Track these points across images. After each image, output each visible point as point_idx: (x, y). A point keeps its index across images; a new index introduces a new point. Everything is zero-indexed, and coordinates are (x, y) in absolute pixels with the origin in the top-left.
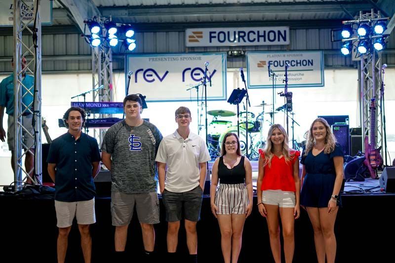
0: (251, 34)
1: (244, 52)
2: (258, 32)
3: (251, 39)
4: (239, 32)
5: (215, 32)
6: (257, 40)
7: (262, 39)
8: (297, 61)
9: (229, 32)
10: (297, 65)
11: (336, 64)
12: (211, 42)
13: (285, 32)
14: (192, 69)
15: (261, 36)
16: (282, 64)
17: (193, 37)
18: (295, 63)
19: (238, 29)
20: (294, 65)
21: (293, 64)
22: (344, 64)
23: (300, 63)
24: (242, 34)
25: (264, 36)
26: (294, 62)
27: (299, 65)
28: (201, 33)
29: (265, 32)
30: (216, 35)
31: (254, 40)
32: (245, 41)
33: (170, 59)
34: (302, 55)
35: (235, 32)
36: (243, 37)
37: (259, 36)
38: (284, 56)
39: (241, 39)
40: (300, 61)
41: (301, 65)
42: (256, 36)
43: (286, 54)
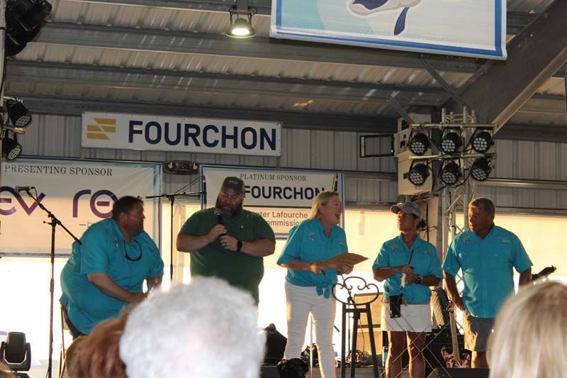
0: (210, 132)
1: (197, 164)
2: (224, 128)
3: (210, 141)
4: (188, 126)
5: (140, 123)
6: (220, 143)
7: (230, 142)
8: (295, 189)
9: (167, 125)
10: (295, 198)
11: (364, 198)
12: (131, 140)
13: (274, 131)
14: (93, 193)
15: (230, 137)
16: (267, 194)
17: (97, 128)
18: (292, 193)
19: (185, 121)
20: (291, 197)
21: (288, 195)
22: (377, 199)
23: (301, 193)
24: (192, 131)
25: (235, 137)
26: (291, 190)
27: (298, 196)
28: (113, 122)
29: (236, 129)
30: (142, 128)
31: (216, 143)
32: (197, 144)
33: (49, 170)
34: (304, 179)
35: (179, 126)
36: (194, 136)
37: (225, 137)
38: (272, 178)
39: (190, 139)
40: (301, 189)
41: (302, 198)
42: (219, 136)
43: (276, 174)
